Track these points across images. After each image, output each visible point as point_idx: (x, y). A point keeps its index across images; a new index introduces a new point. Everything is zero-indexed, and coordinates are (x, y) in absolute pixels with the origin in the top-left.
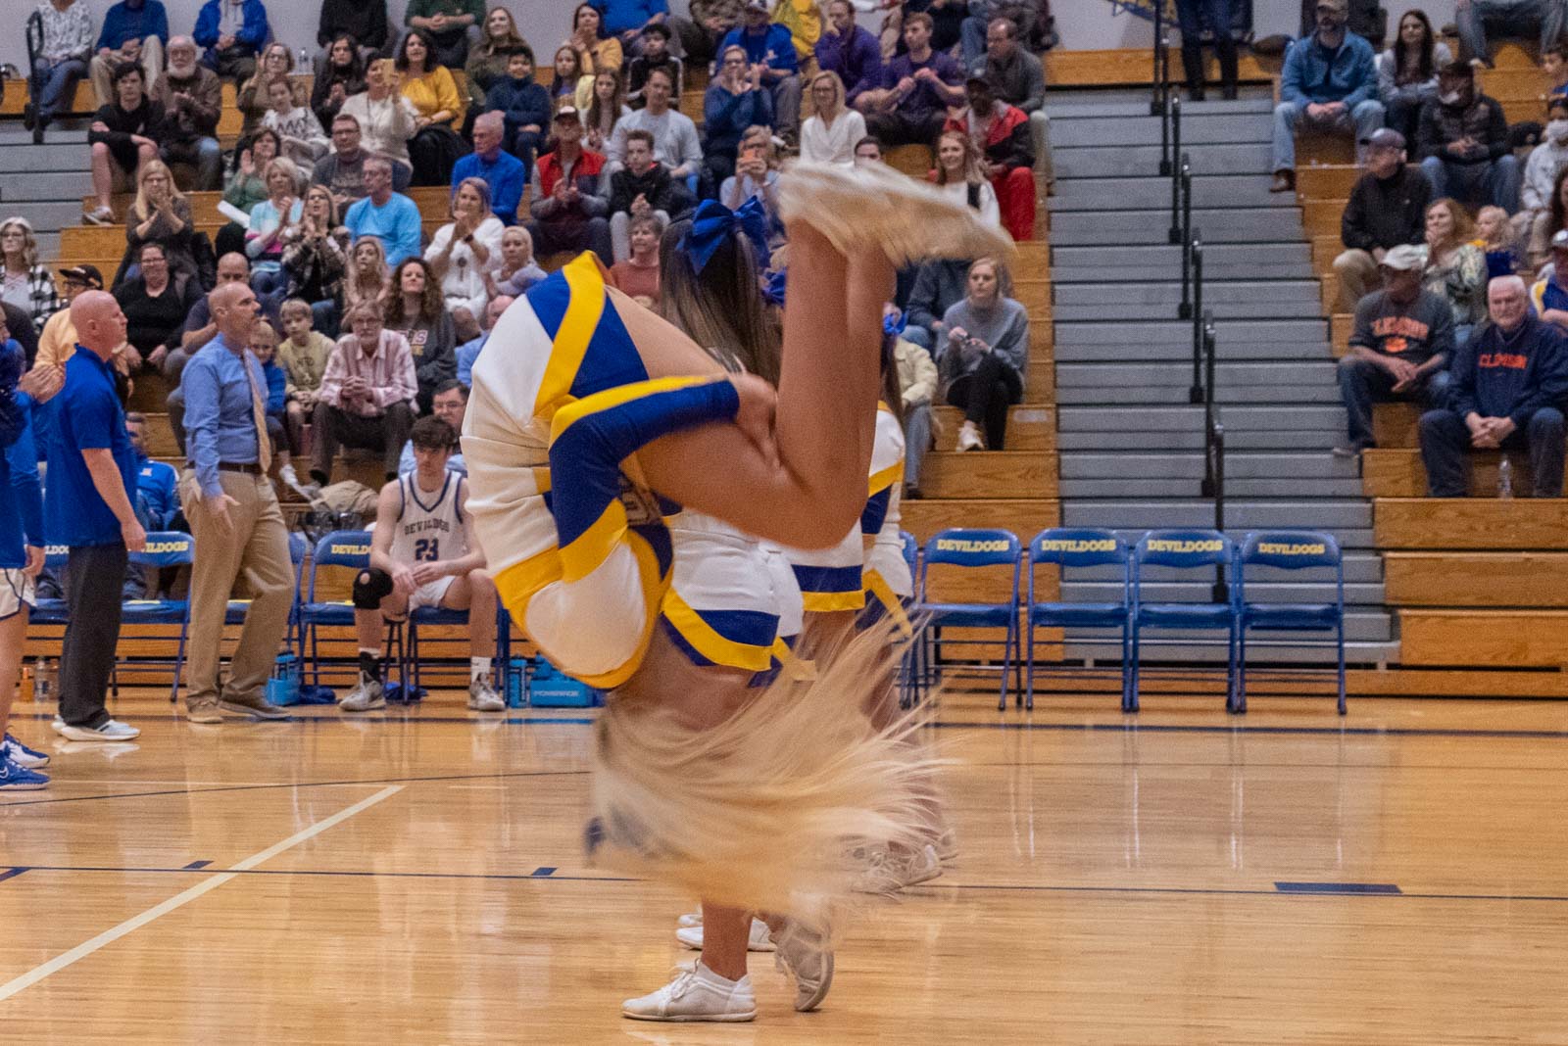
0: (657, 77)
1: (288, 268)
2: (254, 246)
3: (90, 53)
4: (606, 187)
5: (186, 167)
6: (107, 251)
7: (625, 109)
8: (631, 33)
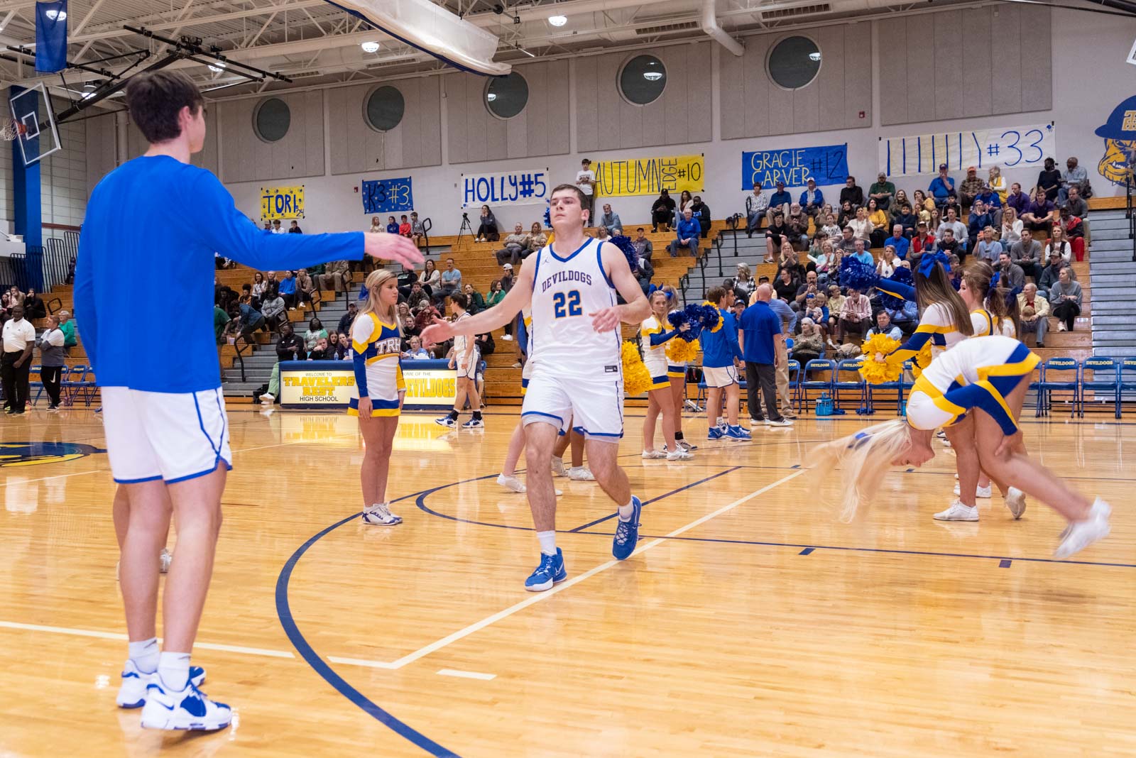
0: (950, 210)
1: (829, 276)
2: (818, 269)
3: (766, 209)
4: (935, 247)
5: (798, 244)
6: (771, 271)
7: (942, 221)
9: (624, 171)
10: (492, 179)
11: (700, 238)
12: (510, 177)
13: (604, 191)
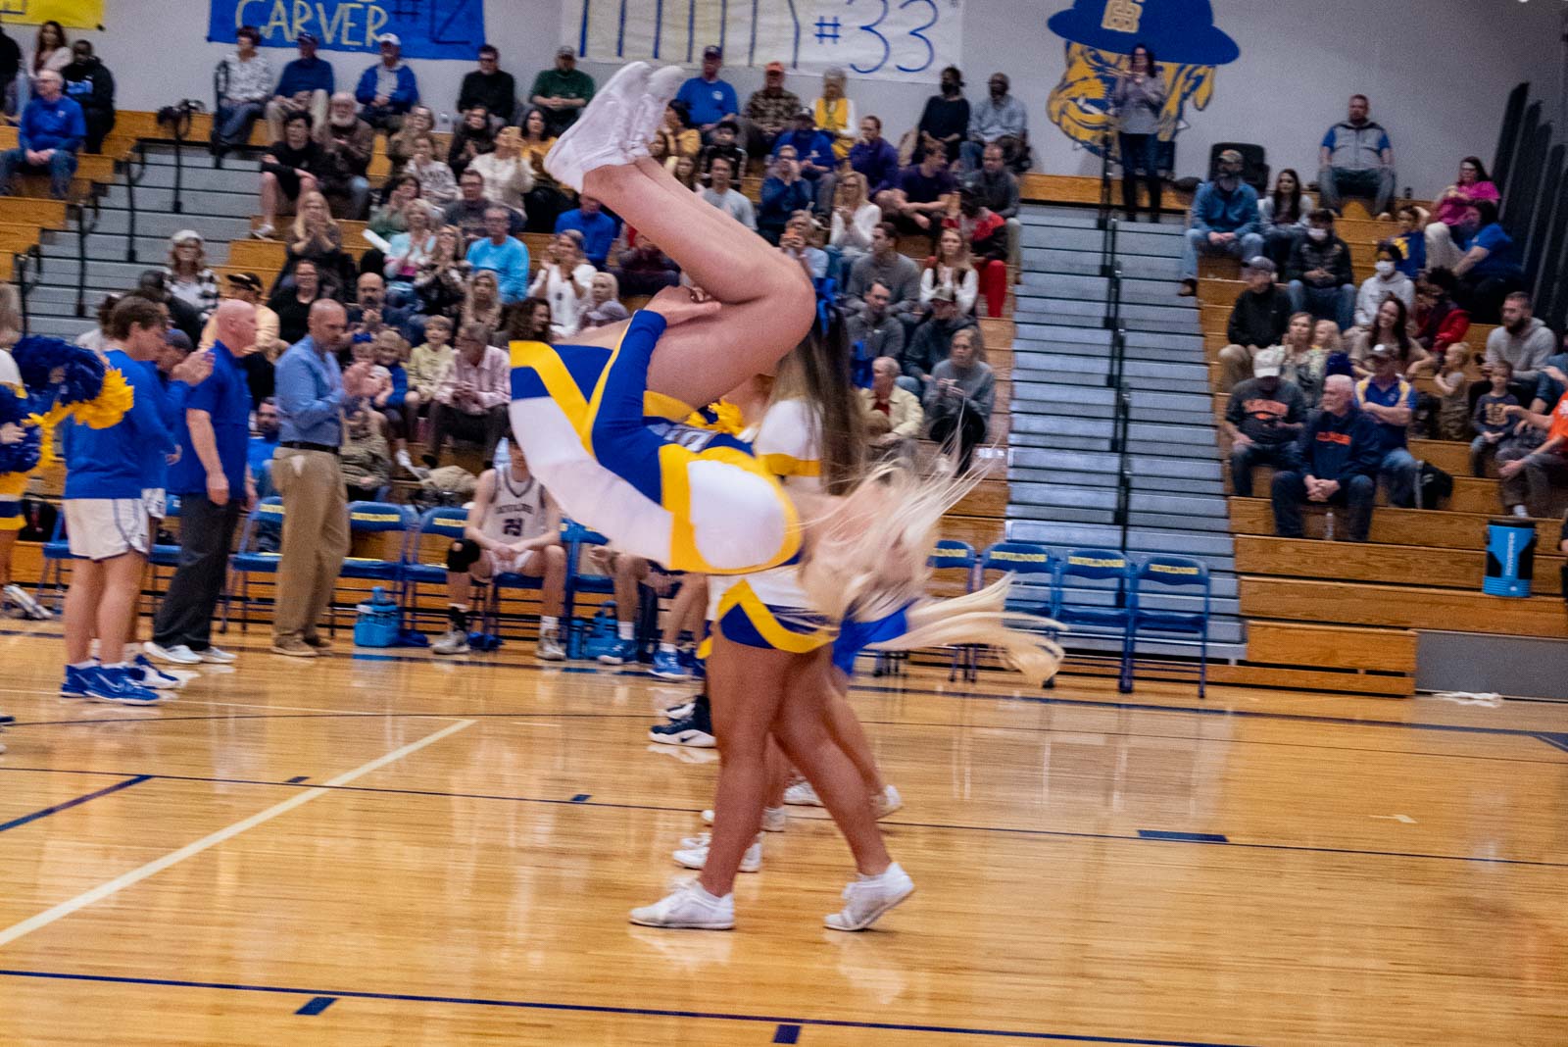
2: (391, 268)
3: (268, 98)
5: (340, 199)
8: (708, 127)
11: (81, 152)
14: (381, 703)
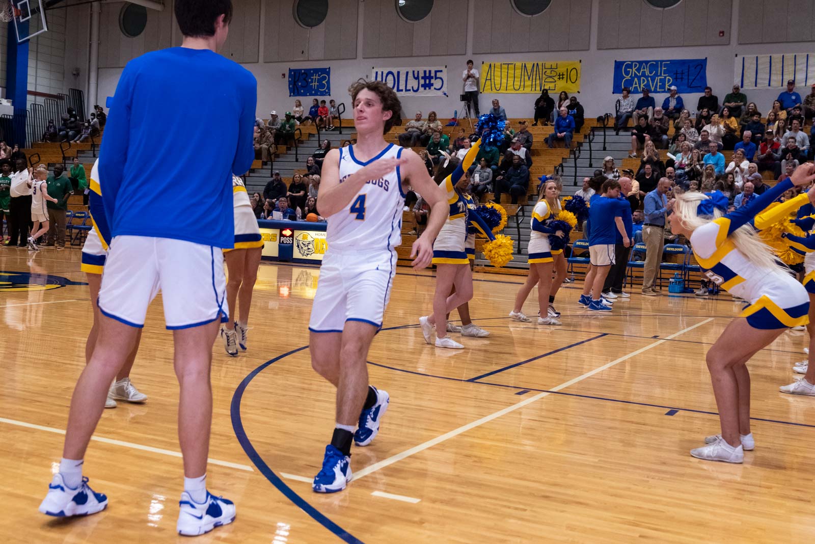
0: (795, 121)
1: (686, 173)
2: (676, 165)
3: (633, 111)
4: (780, 152)
5: (658, 143)
6: (635, 165)
7: (787, 130)
8: (790, 109)
9: (511, 72)
10: (398, 73)
11: (574, 133)
12: (414, 72)
13: (493, 88)
14: (678, 312)
